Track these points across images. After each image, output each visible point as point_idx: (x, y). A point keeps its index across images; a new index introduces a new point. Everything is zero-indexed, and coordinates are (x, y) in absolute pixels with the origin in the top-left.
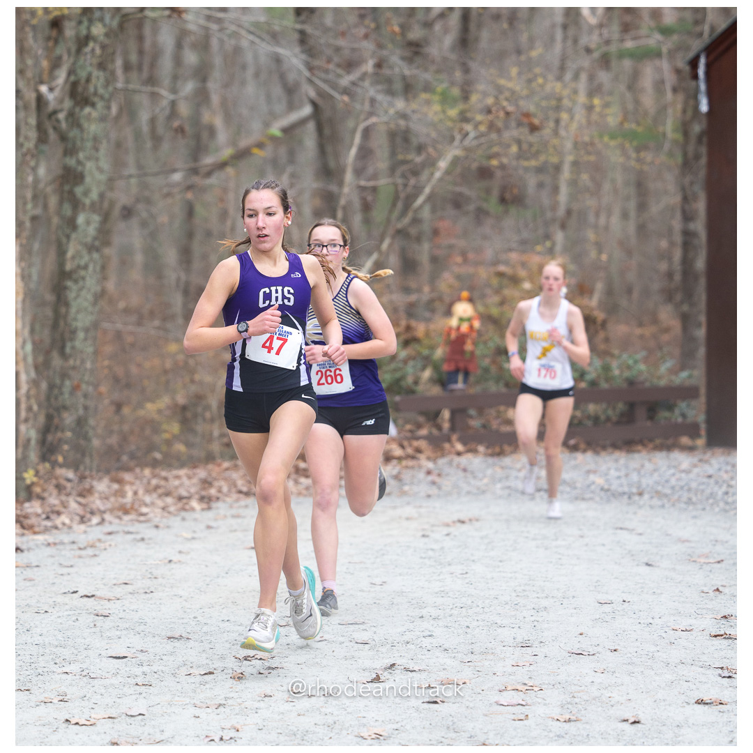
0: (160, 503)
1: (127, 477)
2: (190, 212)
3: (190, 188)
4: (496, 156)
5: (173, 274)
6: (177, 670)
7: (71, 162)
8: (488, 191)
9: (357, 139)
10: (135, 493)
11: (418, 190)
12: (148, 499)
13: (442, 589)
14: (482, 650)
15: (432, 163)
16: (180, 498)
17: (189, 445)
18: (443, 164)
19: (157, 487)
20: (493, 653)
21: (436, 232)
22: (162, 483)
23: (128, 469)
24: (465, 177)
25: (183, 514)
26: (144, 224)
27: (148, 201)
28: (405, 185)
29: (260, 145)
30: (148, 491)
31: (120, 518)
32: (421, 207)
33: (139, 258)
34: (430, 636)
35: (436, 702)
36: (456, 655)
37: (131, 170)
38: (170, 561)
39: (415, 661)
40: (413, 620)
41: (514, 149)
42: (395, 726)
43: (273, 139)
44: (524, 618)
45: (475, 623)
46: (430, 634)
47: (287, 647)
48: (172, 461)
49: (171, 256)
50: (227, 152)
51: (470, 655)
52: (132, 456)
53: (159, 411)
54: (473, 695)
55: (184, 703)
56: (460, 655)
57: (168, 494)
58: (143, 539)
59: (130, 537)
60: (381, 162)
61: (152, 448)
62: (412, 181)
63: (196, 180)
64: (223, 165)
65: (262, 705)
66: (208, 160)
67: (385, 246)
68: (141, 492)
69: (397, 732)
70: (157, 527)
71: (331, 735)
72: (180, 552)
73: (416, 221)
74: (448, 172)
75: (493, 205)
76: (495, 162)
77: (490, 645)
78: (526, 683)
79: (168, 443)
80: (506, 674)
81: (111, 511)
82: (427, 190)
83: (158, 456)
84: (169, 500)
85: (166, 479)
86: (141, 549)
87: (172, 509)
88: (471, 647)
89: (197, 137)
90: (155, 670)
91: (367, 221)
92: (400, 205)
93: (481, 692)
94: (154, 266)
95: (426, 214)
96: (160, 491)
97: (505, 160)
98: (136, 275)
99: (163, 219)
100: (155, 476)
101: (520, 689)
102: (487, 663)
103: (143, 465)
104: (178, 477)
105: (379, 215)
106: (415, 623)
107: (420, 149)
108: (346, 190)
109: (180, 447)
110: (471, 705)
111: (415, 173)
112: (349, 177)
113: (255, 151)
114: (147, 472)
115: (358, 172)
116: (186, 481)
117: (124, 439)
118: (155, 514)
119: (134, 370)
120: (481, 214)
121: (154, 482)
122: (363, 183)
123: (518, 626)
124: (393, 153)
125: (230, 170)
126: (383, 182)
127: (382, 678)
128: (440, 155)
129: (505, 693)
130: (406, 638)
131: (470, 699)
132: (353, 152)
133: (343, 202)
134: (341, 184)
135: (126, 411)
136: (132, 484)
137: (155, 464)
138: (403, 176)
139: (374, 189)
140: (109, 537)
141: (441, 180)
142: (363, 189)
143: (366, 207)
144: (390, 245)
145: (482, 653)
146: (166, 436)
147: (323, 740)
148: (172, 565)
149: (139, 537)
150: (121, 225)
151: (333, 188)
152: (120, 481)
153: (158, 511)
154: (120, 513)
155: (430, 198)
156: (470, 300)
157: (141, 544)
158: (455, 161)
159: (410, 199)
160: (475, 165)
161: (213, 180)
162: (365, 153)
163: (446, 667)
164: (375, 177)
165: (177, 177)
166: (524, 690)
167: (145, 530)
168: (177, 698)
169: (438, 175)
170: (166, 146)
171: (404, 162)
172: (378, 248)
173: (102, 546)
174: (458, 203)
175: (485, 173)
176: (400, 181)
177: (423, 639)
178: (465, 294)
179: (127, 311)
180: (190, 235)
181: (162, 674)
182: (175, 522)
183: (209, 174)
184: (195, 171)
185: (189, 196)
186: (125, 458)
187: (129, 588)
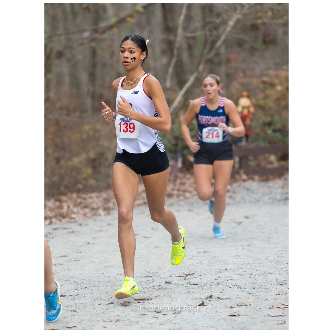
0: (82, 212)
1: (64, 198)
2: (94, 53)
3: (93, 40)
4: (260, 18)
5: (86, 87)
6: (93, 302)
8: (256, 37)
9: (184, 11)
10: (68, 207)
11: (218, 37)
12: (75, 210)
13: (237, 254)
14: (259, 287)
15: (225, 23)
16: (93, 209)
17: (97, 180)
18: (231, 23)
19: (80, 203)
20: (265, 288)
21: (228, 60)
22: (83, 201)
23: (64, 194)
24: (244, 29)
25: (95, 217)
26: (69, 60)
27: (71, 48)
28: (211, 35)
29: (131, 16)
30: (76, 205)
31: (60, 221)
32: (220, 47)
33: (67, 79)
34: (231, 280)
35: (235, 316)
36: (245, 290)
37: (61, 31)
38: (88, 243)
39: (223, 293)
40: (221, 271)
41: (270, 14)
43: (138, 12)
44: (282, 268)
45: (255, 272)
46: (231, 278)
47: (153, 288)
48: (88, 189)
49: (84, 77)
50: (113, 20)
51: (253, 290)
52: (66, 187)
53: (81, 162)
54: (255, 311)
55: (98, 320)
56: (247, 290)
57: (86, 207)
58: (73, 232)
59: (66, 231)
60: (197, 23)
61: (77, 182)
62: (215, 33)
63: (97, 35)
64: (111, 27)
65: (140, 319)
66: (103, 25)
67: (201, 68)
68: (71, 206)
70: (81, 225)
72: (94, 238)
73: (217, 55)
74: (234, 27)
75: (259, 45)
76: (259, 21)
77: (263, 284)
78: (284, 304)
79: (86, 179)
80: (273, 299)
81: (55, 217)
82: (223, 38)
83: (80, 186)
84: (87, 210)
85: (85, 199)
86: (72, 237)
87: (89, 215)
88: (253, 285)
89: (97, 12)
90: (82, 303)
91: (191, 55)
92: (208, 46)
93: (259, 309)
94: (75, 83)
95: (223, 50)
96: (82, 205)
97: (265, 20)
98: (66, 88)
99: (79, 57)
100: (79, 197)
101: (280, 307)
102: (262, 294)
103: (72, 192)
104: (91, 198)
105: (197, 52)
106: (222, 273)
107: (219, 15)
108: (179, 39)
109: (92, 182)
110: (254, 316)
111: (216, 28)
112: (180, 31)
113: (129, 19)
114: (75, 195)
115: (185, 29)
116: (96, 200)
117: (62, 178)
118: (79, 218)
119: (66, 140)
120: (253, 50)
121: (79, 200)
122: (188, 35)
123: (278, 273)
124: (204, 18)
125: (115, 30)
126: (199, 34)
127: (205, 303)
128: (230, 18)
129: (272, 310)
130: (218, 281)
131: (254, 313)
132: (182, 18)
133: (177, 45)
134: (176, 35)
135: (62, 162)
136: (66, 202)
137: (79, 191)
138: (210, 30)
139: (194, 38)
140: (55, 231)
141: (230, 32)
142: (188, 38)
143: (190, 48)
144: (204, 69)
145: (260, 288)
146: (84, 175)
148: (90, 245)
149: (71, 230)
150: (56, 62)
151: (171, 38)
152: (60, 201)
153: (81, 216)
154: (60, 218)
155: (225, 42)
156: (248, 97)
157: (72, 235)
158: (238, 21)
159: (214, 43)
160: (248, 23)
161: (106, 36)
162: (189, 18)
163: (240, 296)
164: (194, 31)
165: (86, 34)
166: (283, 308)
167: (74, 227)
168: (94, 317)
169: (228, 29)
170: (80, 18)
171: (210, 23)
172: (197, 70)
173: (51, 236)
174: (240, 44)
175: (254, 27)
176: (208, 33)
177: (227, 282)
178: (245, 93)
179: (61, 108)
180: (94, 66)
181: (86, 305)
182: (91, 222)
183: (103, 32)
184: (96, 31)
185: (93, 44)
186: (62, 188)
187: (66, 258)
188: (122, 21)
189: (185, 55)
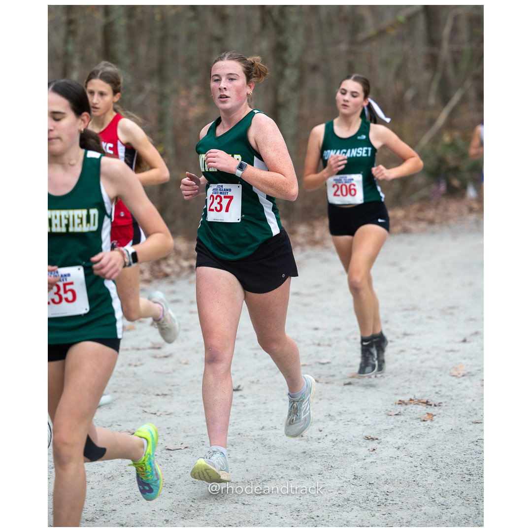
1: (316, 223)
3: (352, 53)
7: (281, 39)
9: (450, 21)
23: (316, 219)
26: (324, 75)
27: (327, 61)
29: (392, 27)
31: (313, 247)
33: (321, 95)
42: (478, 368)
43: (400, 23)
50: (372, 31)
60: (464, 36)
63: (355, 48)
64: (369, 40)
65: (399, 356)
69: (479, 372)
71: (441, 373)
98: (320, 105)
105: (463, 66)
108: (443, 52)
112: (445, 46)
113: (390, 31)
115: (451, 40)
125: (374, 43)
126: (465, 47)
132: (448, 29)
133: (442, 60)
134: (440, 48)
139: (460, 52)
142: (454, 52)
143: (456, 62)
147: (435, 376)
150: (311, 76)
151: (435, 51)
152: (313, 226)
154: (312, 244)
161: (366, 48)
162: (455, 30)
165: (343, 47)
170: (336, 30)
172: (462, 86)
183: (363, 44)
184: (353, 43)
185: (351, 57)
188: (381, 33)
189: (450, 71)
